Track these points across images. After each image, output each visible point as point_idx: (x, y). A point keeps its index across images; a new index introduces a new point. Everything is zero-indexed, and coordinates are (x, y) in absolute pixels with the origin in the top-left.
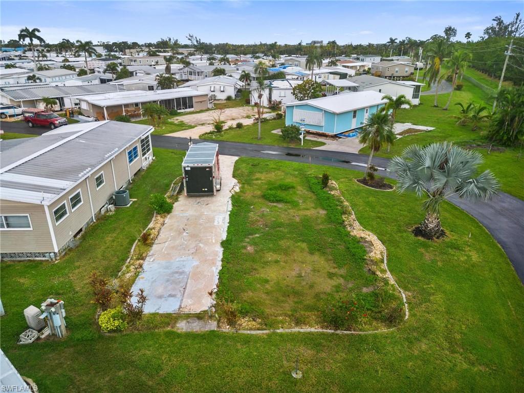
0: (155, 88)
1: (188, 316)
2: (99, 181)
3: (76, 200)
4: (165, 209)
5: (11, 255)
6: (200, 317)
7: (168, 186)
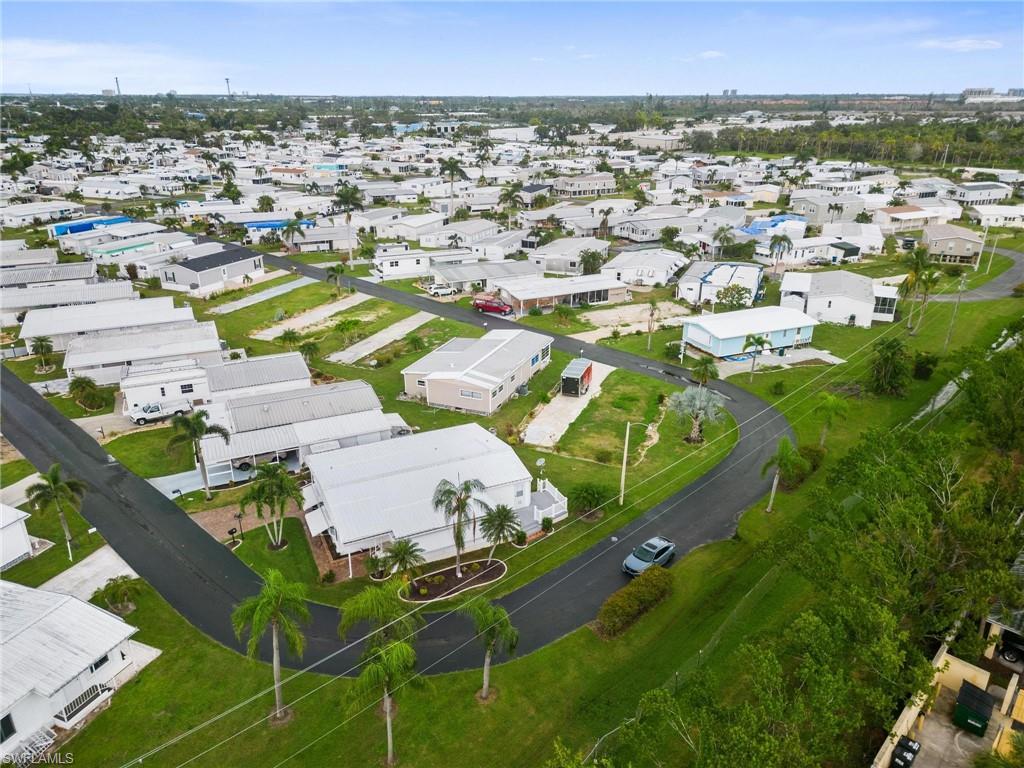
0: (577, 265)
1: (542, 447)
2: (513, 378)
3: (501, 388)
4: (546, 400)
5: (471, 411)
6: (547, 448)
7: (553, 385)
